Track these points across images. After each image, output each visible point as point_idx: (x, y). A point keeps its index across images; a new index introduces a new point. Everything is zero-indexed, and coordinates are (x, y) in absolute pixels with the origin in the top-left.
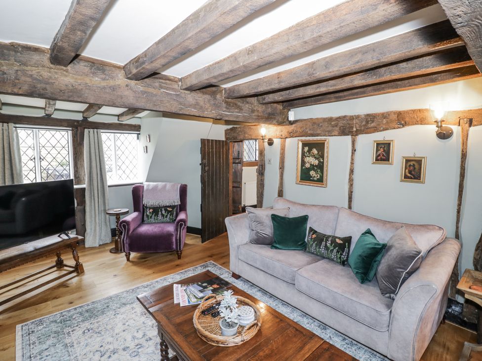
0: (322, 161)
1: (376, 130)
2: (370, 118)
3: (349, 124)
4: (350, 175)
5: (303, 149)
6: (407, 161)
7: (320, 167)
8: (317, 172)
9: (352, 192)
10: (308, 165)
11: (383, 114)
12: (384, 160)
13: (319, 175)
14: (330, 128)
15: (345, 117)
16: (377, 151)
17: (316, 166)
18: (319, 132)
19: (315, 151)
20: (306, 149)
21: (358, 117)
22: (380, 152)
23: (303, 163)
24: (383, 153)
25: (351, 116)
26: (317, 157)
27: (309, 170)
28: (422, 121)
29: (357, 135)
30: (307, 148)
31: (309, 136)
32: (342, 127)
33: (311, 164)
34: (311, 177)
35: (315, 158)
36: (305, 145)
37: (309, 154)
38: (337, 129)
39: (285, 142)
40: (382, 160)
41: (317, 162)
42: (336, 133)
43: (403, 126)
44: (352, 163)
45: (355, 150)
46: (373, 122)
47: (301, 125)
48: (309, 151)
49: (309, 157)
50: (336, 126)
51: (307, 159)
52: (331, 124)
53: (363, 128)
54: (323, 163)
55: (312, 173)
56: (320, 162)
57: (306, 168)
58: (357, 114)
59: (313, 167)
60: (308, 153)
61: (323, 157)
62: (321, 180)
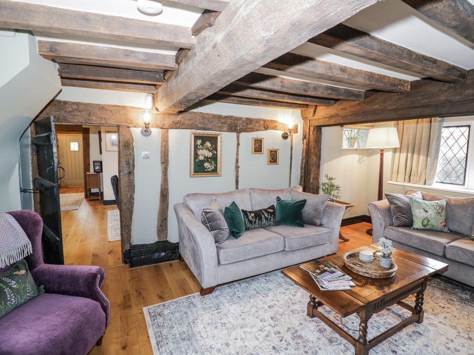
0: (215, 153)
1: (252, 130)
2: (249, 121)
3: (235, 123)
4: (236, 163)
5: (195, 141)
6: (271, 151)
7: (214, 158)
8: (212, 163)
9: (238, 177)
10: (201, 158)
11: (256, 120)
12: (259, 152)
13: (213, 166)
14: (220, 125)
15: (232, 117)
16: (255, 145)
17: (210, 158)
18: (210, 126)
19: (208, 144)
20: (199, 142)
21: (241, 119)
22: (256, 146)
23: (196, 155)
24: (258, 147)
25: (236, 117)
26: (211, 149)
27: (203, 162)
28: (275, 128)
29: (240, 132)
30: (200, 140)
31: (199, 130)
32: (230, 125)
33: (205, 157)
34: (206, 169)
35: (209, 150)
36: (197, 138)
37: (203, 146)
38: (226, 126)
39: (167, 132)
40: (258, 151)
41: (210, 154)
42: (225, 129)
43: (267, 129)
44: (237, 154)
45: (239, 144)
46: (251, 124)
47: (190, 117)
48: (203, 144)
49: (203, 149)
50: (225, 123)
51: (200, 152)
52: (220, 121)
53: (244, 128)
54: (216, 155)
55: (206, 165)
56: (213, 154)
57: (200, 161)
58: (240, 116)
59: (207, 159)
60: (201, 146)
61: (216, 149)
62: (215, 171)
